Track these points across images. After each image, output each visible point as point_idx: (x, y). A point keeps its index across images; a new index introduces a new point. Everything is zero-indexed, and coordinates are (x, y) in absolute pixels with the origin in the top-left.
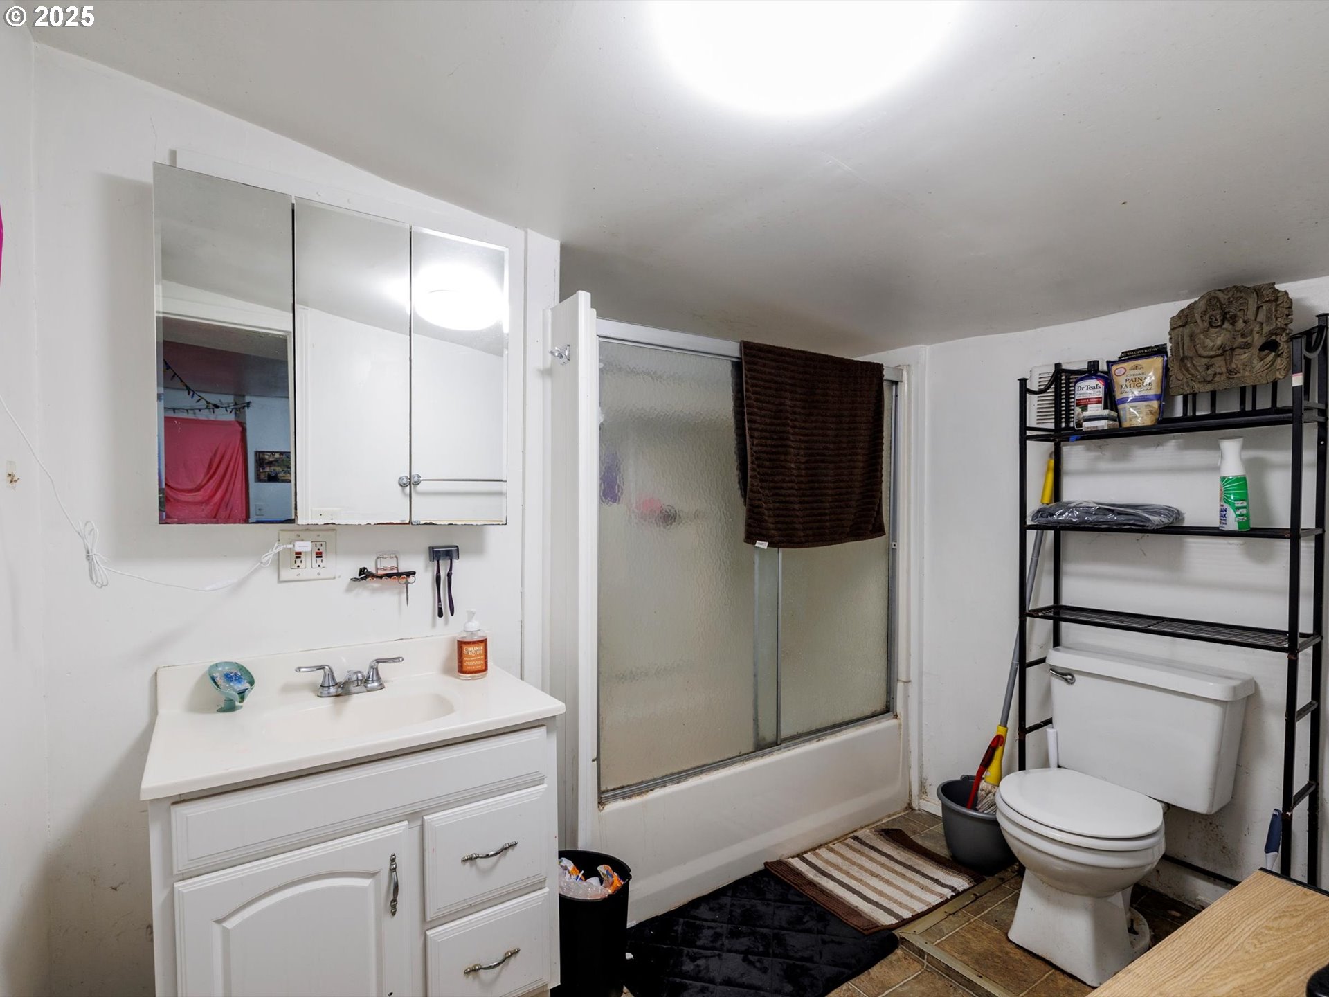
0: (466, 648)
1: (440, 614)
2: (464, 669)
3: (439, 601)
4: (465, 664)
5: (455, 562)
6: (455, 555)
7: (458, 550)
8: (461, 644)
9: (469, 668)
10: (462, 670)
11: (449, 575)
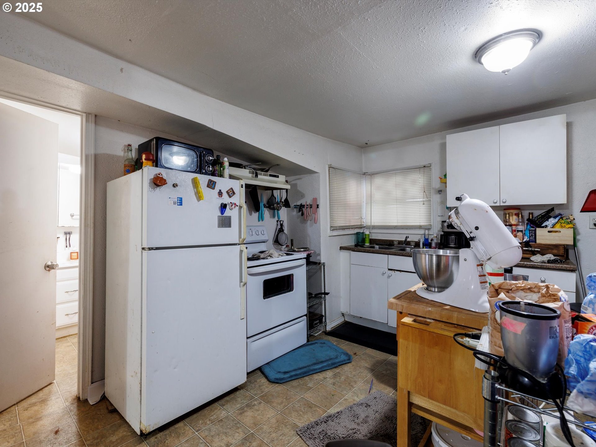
0: (72, 254)
1: (67, 247)
2: (72, 258)
3: (66, 244)
4: (72, 257)
5: (71, 235)
6: (71, 233)
7: (72, 233)
8: (71, 253)
9: (73, 258)
10: (71, 259)
11: (69, 238)
